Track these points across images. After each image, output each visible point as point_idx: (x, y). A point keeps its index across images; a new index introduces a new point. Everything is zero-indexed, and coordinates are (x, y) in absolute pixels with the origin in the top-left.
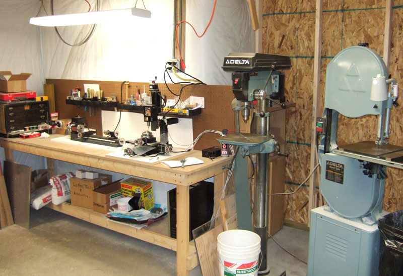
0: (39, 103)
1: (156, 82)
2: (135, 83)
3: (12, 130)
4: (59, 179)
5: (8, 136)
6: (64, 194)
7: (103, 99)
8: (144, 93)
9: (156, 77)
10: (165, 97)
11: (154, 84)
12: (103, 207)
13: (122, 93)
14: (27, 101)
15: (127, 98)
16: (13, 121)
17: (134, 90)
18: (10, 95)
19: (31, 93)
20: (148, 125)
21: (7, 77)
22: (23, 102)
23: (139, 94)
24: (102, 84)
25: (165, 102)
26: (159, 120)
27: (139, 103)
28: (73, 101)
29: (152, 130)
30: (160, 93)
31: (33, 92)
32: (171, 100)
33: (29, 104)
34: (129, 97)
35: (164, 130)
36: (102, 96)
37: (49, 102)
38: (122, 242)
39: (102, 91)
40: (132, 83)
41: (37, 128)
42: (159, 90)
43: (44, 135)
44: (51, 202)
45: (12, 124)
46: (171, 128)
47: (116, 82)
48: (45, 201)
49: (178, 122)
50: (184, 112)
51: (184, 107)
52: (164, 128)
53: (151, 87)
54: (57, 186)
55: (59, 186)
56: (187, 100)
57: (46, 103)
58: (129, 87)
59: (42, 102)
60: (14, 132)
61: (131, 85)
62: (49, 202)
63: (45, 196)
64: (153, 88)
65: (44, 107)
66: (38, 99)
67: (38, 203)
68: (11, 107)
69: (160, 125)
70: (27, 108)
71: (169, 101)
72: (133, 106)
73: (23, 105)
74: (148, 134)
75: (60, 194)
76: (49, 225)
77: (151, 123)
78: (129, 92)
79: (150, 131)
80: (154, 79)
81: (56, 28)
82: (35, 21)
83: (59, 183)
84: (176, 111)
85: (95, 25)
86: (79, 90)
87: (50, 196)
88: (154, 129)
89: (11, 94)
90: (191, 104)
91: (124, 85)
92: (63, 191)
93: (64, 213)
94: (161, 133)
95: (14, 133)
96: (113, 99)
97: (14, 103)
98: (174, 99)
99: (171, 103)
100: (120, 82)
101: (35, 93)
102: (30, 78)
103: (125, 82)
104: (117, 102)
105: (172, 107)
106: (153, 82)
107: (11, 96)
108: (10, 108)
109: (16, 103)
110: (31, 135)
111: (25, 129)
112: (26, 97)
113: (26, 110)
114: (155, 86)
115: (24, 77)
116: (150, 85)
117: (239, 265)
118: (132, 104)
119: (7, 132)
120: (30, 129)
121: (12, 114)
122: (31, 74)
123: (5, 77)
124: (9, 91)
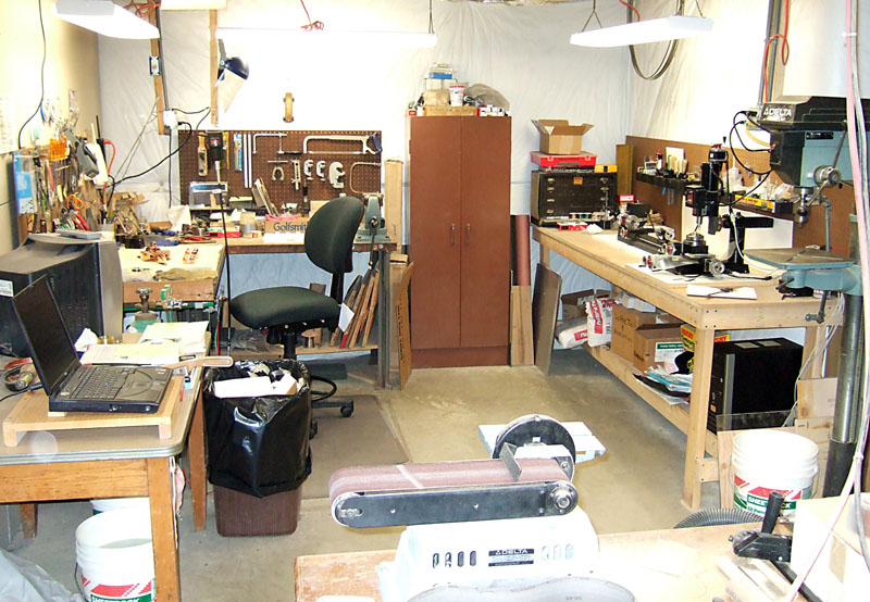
0: (600, 175)
3: (548, 215)
4: (601, 305)
5: (541, 223)
6: (604, 331)
7: (682, 175)
11: (716, 150)
12: (643, 360)
14: (579, 171)
16: (553, 200)
18: (550, 158)
19: (588, 157)
21: (549, 129)
22: (571, 171)
24: (689, 149)
28: (644, 175)
29: (708, 232)
33: (581, 175)
36: (683, 171)
37: (619, 175)
38: (661, 428)
39: (685, 161)
41: (590, 217)
43: (594, 228)
44: (586, 342)
45: (551, 205)
46: (752, 233)
47: (705, 146)
48: (578, 337)
49: (771, 226)
50: (769, 205)
53: (712, 156)
54: (594, 315)
55: (597, 315)
57: (612, 177)
59: (606, 174)
62: (584, 340)
63: (579, 329)
64: (715, 158)
65: (608, 182)
66: (599, 169)
67: (567, 338)
68: (552, 177)
70: (578, 182)
73: (572, 176)
74: (696, 238)
75: (598, 330)
76: (580, 378)
79: (703, 233)
81: (631, 47)
82: (578, 39)
83: (598, 311)
84: (759, 202)
85: (676, 41)
86: (660, 157)
87: (586, 331)
88: (712, 230)
89: (553, 157)
92: (604, 327)
93: (601, 362)
95: (551, 219)
96: (696, 177)
97: (556, 171)
101: (594, 159)
102: (588, 134)
107: (552, 160)
108: (550, 180)
109: (560, 171)
110: (571, 226)
111: (571, 216)
112: (577, 163)
113: (576, 185)
114: (719, 154)
115: (580, 131)
116: (710, 152)
117: (753, 486)
119: (540, 216)
120: (577, 216)
121: (552, 189)
122: (592, 126)
123: (547, 128)
124: (550, 152)
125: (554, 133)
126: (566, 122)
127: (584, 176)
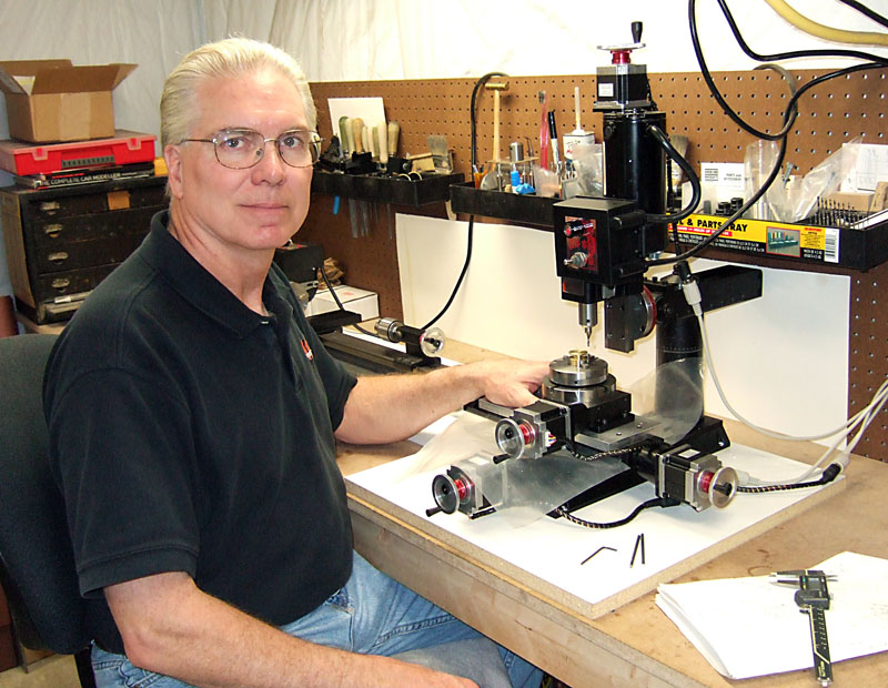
1: (636, 59)
2: (534, 80)
3: (59, 292)
5: (42, 316)
7: (397, 162)
8: (579, 131)
9: (637, 30)
10: (690, 147)
11: (622, 70)
13: (474, 135)
14: (116, 177)
15: (496, 158)
16: (64, 256)
17: (529, 115)
18: (40, 152)
19: (134, 141)
20: (582, 321)
21: (26, 82)
22: (99, 179)
23: (554, 134)
24: (396, 96)
25: (692, 176)
26: (655, 286)
27: (547, 183)
29: (611, 344)
30: (660, 120)
31: (139, 138)
32: (724, 168)
33: (126, 187)
34: (506, 151)
35: (682, 344)
36: (393, 150)
39: (393, 128)
40: (518, 80)
42: (653, 106)
45: (60, 269)
46: (720, 325)
47: (452, 82)
50: (805, 238)
51: (803, 208)
52: (680, 331)
53: (607, 90)
56: (822, 168)
58: (507, 101)
60: (68, 299)
61: (519, 90)
64: (617, 96)
68: (49, 201)
69: (660, 316)
70: (120, 202)
71: (713, 174)
72: (520, 196)
73: (102, 192)
74: (581, 375)
77: (601, 305)
78: (507, 126)
79: (599, 350)
80: (626, 40)
84: (754, 231)
88: (621, 339)
89: (46, 148)
90: (847, 189)
91: (487, 94)
94: (665, 357)
95: (66, 302)
96: (437, 163)
97: (60, 183)
98: (740, 160)
99: (724, 181)
100: (466, 82)
101: (148, 144)
102: (126, 88)
103: (487, 78)
104: (457, 178)
105: (733, 209)
106: (622, 55)
107: (45, 158)
108: (49, 207)
109: (70, 183)
112: (108, 158)
113: (116, 212)
114: (636, 85)
115: (104, 79)
116: (602, 79)
118: (516, 190)
119: (39, 300)
121: (56, 228)
122: (131, 67)
123: (20, 80)
124: (38, 137)
125: (37, 89)
126: (66, 63)
127: (131, 189)
